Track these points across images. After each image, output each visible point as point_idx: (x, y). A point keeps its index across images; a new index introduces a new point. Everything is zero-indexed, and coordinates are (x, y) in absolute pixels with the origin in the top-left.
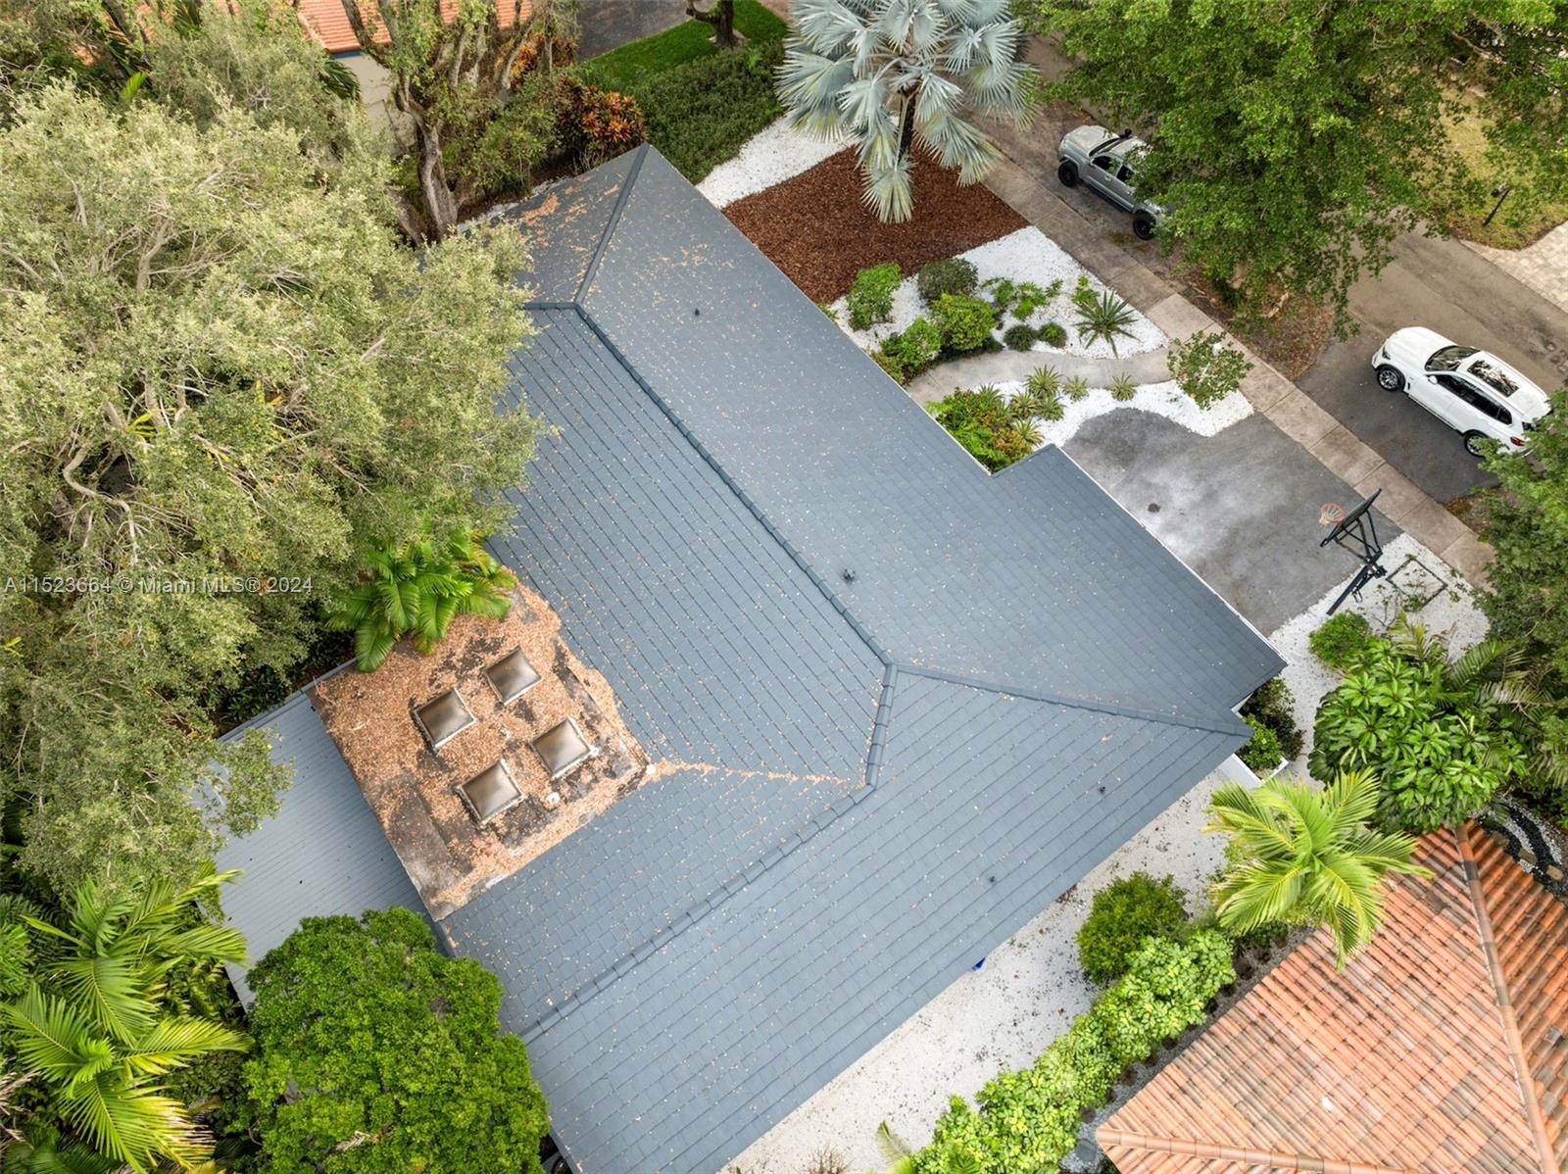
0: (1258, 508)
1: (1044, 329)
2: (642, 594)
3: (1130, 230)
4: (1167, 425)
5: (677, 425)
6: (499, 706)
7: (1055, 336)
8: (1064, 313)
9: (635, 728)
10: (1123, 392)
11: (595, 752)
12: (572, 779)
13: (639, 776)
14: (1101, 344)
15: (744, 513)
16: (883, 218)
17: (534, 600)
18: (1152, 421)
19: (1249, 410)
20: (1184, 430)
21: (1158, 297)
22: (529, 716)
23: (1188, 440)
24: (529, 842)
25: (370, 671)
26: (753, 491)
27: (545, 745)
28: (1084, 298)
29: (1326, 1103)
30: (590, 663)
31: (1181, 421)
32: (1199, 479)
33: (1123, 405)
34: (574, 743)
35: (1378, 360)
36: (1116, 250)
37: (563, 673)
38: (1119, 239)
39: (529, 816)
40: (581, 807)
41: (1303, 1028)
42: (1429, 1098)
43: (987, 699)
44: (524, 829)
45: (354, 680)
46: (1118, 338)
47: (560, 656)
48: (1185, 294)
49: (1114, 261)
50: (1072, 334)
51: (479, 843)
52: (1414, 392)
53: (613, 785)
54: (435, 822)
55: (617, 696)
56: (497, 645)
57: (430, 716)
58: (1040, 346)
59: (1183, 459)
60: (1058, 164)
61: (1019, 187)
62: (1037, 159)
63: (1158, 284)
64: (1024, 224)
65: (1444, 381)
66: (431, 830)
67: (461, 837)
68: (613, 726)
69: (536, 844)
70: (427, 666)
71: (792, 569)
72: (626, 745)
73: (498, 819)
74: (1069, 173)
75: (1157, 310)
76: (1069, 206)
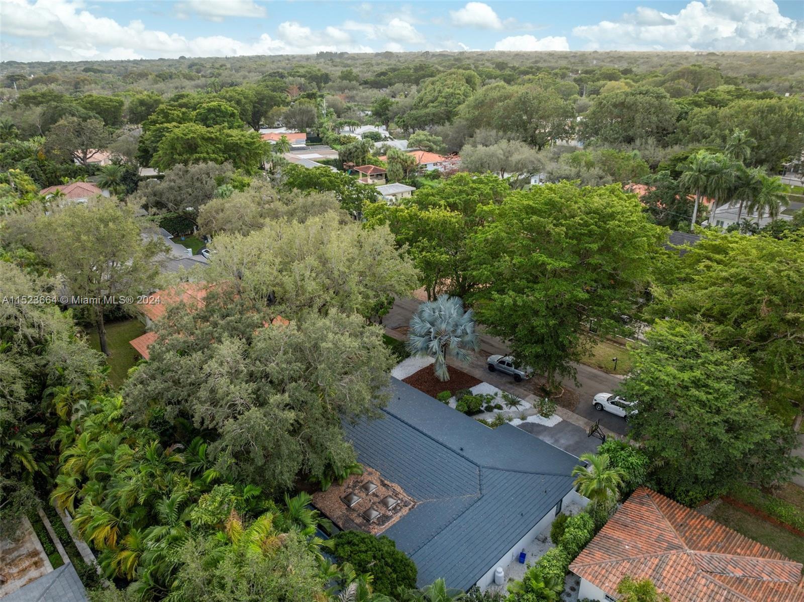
0: (571, 442)
1: (496, 406)
2: (403, 462)
3: (513, 380)
4: (539, 425)
5: (403, 422)
6: (367, 495)
7: (499, 407)
8: (499, 400)
9: (410, 494)
10: (523, 418)
11: (399, 502)
12: (394, 509)
13: (414, 505)
14: (513, 408)
15: (428, 439)
16: (442, 380)
17: (370, 470)
18: (533, 424)
19: (561, 420)
20: (544, 426)
21: (527, 396)
22: (377, 496)
23: (546, 428)
24: (387, 524)
25: (325, 491)
26: (429, 433)
27: (384, 503)
28: (505, 397)
29: (627, 547)
30: (392, 481)
31: (542, 424)
32: (552, 437)
33: (524, 422)
34: (392, 502)
35: (594, 402)
36: (511, 386)
37: (384, 485)
38: (511, 383)
39: (384, 519)
40: (399, 514)
41: (617, 535)
42: (652, 541)
43: (508, 473)
44: (383, 523)
45: (321, 494)
46: (518, 406)
47: (382, 482)
48: (535, 394)
49: (512, 389)
50: (504, 406)
51: (371, 527)
52: (606, 409)
53: (407, 508)
54: (356, 524)
55: (402, 488)
56: (362, 482)
57: (347, 500)
58: (496, 410)
59: (545, 433)
60: (487, 367)
61: (477, 373)
62: (481, 366)
63: (526, 393)
64: (482, 382)
65: (613, 403)
66: (355, 525)
67: (365, 526)
68: (403, 495)
69: (388, 524)
70: (343, 488)
71: (445, 449)
72: (407, 498)
73: (375, 520)
74: (491, 368)
75: (527, 399)
76: (494, 376)
